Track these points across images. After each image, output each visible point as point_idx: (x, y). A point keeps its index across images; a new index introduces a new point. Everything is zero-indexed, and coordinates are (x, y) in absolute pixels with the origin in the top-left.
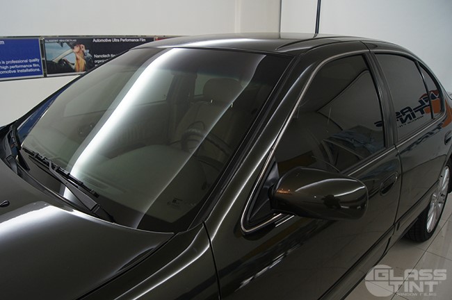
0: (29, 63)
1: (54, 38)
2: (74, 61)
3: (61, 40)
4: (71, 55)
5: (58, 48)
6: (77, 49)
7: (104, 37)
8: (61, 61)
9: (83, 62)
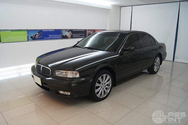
0: (59, 36)
1: (64, 29)
2: (68, 36)
3: (66, 30)
4: (68, 34)
5: (65, 32)
6: (69, 32)
7: (75, 30)
8: (66, 35)
9: (70, 36)
